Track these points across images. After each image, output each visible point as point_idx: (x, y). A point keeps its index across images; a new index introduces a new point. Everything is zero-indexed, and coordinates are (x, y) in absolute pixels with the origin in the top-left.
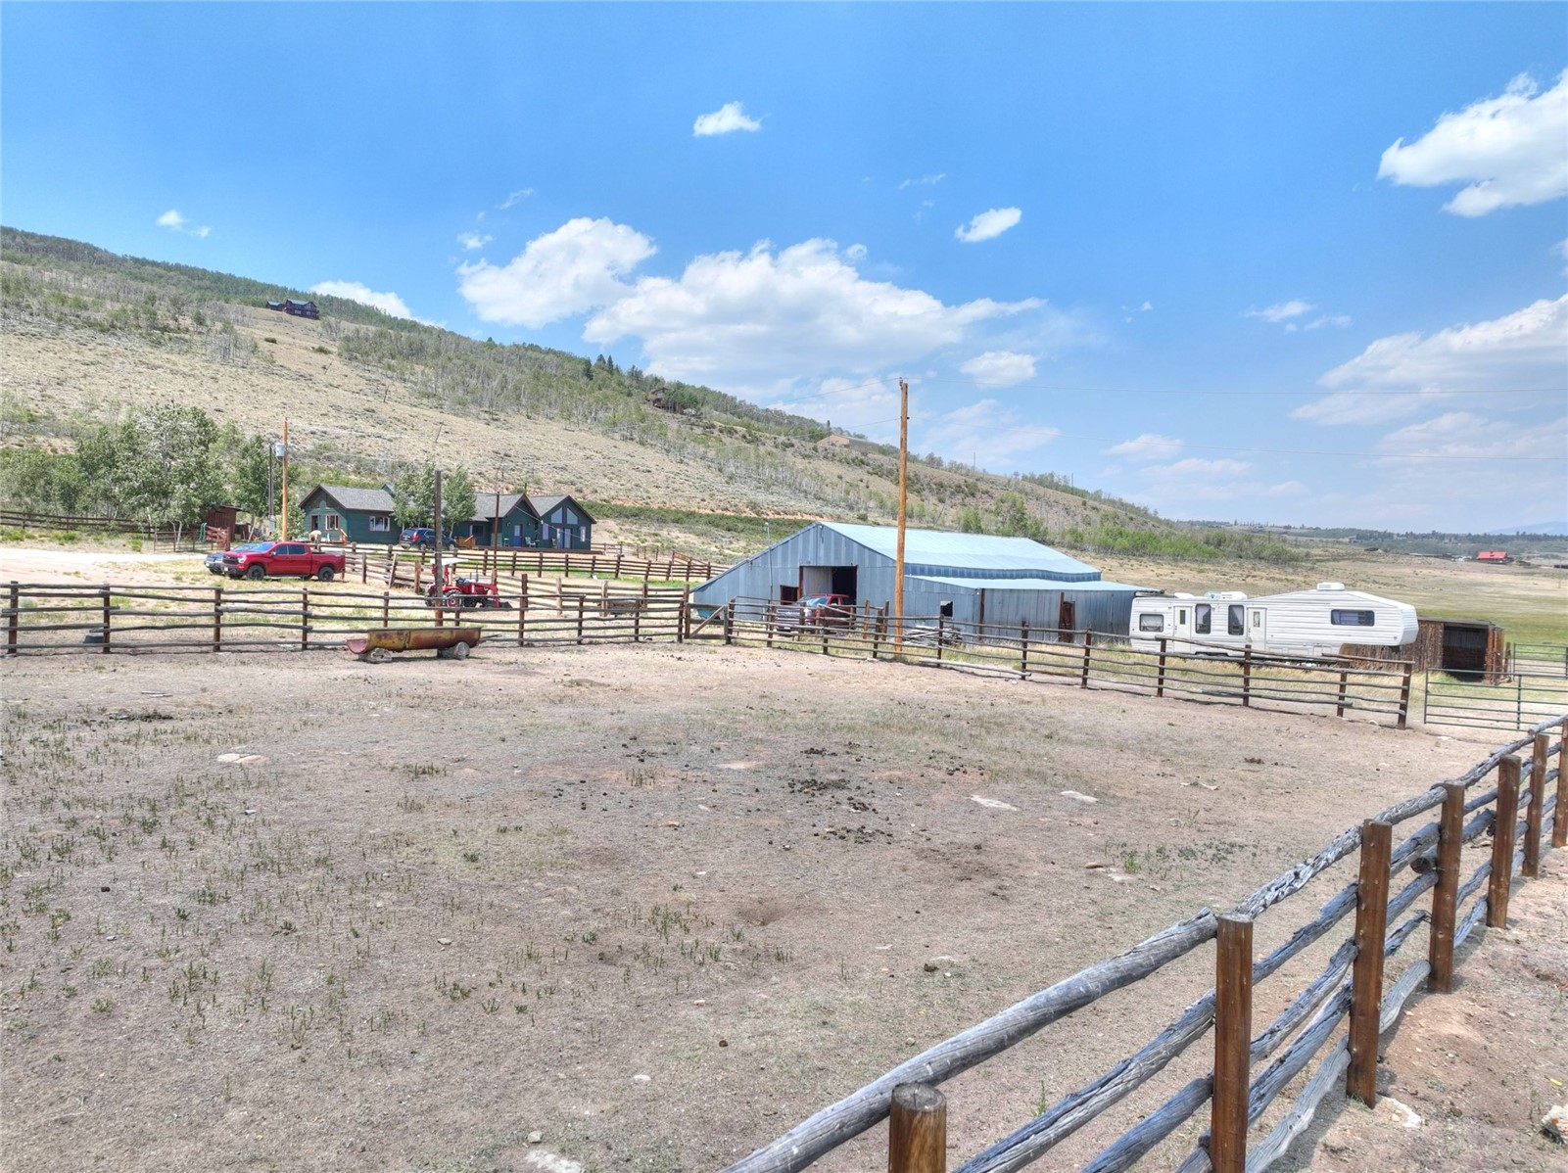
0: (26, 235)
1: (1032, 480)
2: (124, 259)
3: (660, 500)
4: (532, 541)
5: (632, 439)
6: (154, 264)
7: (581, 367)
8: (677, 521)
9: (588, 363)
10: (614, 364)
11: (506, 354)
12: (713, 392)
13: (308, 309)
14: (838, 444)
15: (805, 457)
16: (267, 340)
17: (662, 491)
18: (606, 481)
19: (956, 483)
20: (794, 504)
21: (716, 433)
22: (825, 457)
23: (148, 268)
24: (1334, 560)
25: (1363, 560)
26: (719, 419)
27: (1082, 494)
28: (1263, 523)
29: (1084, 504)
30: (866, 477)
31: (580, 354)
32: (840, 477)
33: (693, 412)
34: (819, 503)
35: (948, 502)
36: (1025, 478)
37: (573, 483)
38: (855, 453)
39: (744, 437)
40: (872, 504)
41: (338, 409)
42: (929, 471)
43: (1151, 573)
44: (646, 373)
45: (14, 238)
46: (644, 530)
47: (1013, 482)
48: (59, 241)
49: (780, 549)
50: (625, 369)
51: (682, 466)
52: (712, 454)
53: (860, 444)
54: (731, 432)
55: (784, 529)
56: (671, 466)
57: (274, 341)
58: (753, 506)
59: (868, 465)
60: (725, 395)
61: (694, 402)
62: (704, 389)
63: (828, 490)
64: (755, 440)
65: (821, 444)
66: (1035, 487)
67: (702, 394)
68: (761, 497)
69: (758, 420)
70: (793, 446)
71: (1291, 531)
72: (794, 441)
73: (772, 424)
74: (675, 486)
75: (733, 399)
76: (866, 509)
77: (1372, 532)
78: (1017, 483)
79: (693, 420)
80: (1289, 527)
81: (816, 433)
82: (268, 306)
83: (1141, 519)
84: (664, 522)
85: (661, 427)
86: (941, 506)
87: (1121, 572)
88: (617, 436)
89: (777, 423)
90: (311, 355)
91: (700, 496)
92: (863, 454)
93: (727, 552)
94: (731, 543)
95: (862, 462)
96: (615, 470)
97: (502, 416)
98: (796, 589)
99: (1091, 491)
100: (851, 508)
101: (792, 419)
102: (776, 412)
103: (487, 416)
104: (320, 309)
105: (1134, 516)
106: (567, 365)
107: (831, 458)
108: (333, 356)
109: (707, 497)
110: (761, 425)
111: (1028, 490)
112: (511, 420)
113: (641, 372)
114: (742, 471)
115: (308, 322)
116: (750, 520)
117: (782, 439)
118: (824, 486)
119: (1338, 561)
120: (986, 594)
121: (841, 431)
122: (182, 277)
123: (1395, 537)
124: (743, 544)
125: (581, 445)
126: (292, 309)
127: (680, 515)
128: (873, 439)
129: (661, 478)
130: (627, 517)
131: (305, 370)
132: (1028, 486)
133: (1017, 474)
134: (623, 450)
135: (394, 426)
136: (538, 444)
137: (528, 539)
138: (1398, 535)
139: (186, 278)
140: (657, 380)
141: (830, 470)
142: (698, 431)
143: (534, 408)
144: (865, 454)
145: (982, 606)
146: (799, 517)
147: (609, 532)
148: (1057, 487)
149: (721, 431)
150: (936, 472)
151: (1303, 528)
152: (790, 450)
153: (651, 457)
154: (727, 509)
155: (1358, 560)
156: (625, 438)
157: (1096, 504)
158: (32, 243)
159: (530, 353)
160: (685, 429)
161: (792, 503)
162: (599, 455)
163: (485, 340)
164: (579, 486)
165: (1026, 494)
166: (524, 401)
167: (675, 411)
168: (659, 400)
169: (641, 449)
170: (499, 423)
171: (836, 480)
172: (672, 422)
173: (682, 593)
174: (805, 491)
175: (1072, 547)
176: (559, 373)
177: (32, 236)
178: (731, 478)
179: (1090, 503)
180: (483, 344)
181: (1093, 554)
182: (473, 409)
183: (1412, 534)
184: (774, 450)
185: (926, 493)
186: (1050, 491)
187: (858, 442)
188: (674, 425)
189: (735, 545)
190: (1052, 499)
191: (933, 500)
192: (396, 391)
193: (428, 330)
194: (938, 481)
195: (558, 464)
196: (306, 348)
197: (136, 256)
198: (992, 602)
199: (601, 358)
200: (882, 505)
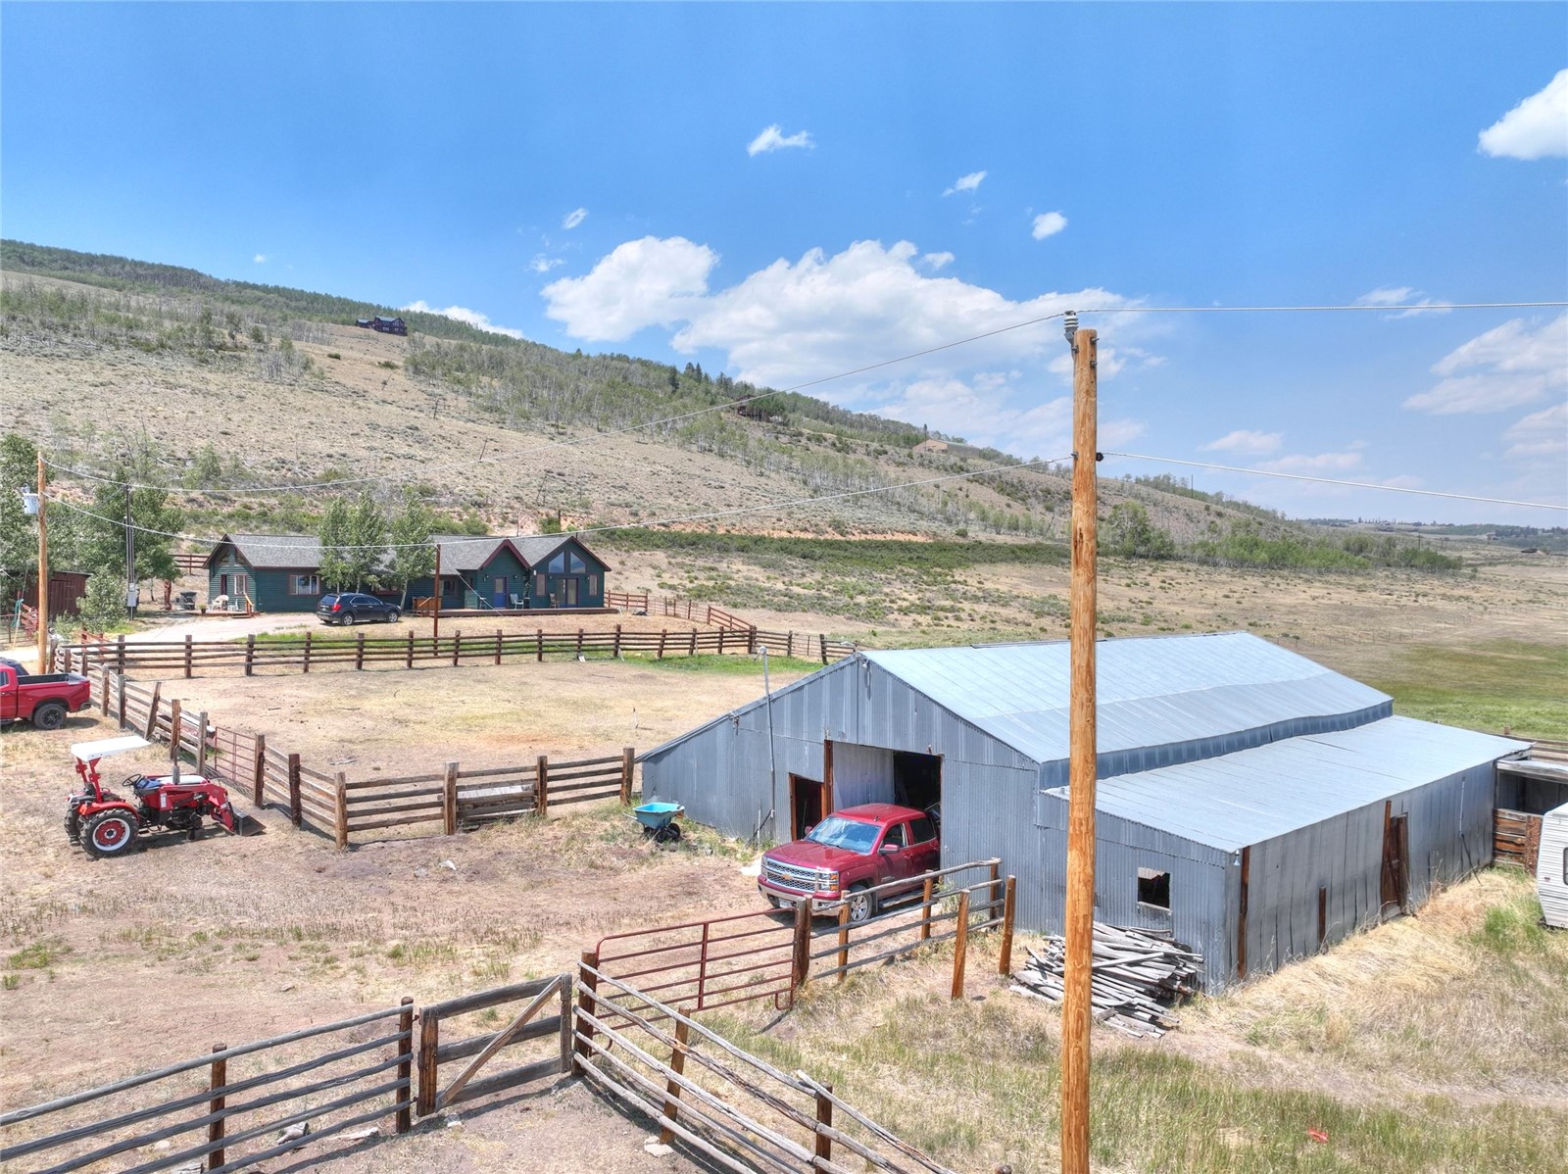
0: (136, 264)
1: (1146, 483)
2: (227, 284)
3: (728, 522)
4: (520, 598)
5: (711, 451)
6: (255, 287)
7: (666, 376)
8: (742, 549)
9: (674, 371)
10: (703, 372)
11: (590, 364)
12: (805, 398)
13: (395, 326)
14: (935, 450)
15: (899, 464)
16: (330, 356)
17: (734, 510)
18: (670, 501)
19: (1065, 489)
20: (885, 520)
21: (804, 441)
22: (921, 464)
23: (249, 292)
24: (1490, 564)
25: (1524, 564)
26: (807, 426)
27: (1203, 497)
28: (1390, 520)
29: (1207, 508)
30: (965, 485)
31: (668, 363)
32: (937, 486)
33: (780, 419)
34: (913, 516)
35: (1056, 509)
36: (1138, 481)
37: (628, 505)
38: (953, 459)
39: (834, 445)
40: (972, 515)
41: (374, 427)
42: (1033, 476)
43: (1303, 595)
44: (736, 381)
45: (123, 267)
46: (700, 563)
47: (1127, 487)
48: (166, 268)
49: (788, 699)
50: (714, 376)
51: (763, 480)
52: (796, 464)
53: (959, 449)
54: (820, 440)
55: (870, 553)
56: (750, 480)
57: (337, 357)
58: (837, 526)
59: (967, 471)
60: (817, 401)
61: (780, 409)
62: (795, 395)
63: (924, 501)
64: (845, 449)
65: (918, 450)
66: (1152, 491)
67: (792, 401)
68: (847, 514)
69: (851, 426)
70: (886, 453)
71: (1422, 528)
72: (887, 447)
73: (865, 430)
74: (749, 503)
75: (826, 404)
76: (966, 522)
77: (1513, 528)
78: (1131, 487)
79: (780, 428)
80: (1419, 524)
81: (912, 436)
82: (357, 324)
83: (1271, 524)
84: (727, 550)
85: (742, 437)
86: (1049, 516)
87: (1268, 594)
88: (694, 448)
89: (872, 429)
90: (375, 370)
91: (776, 514)
92: (962, 459)
93: (796, 590)
94: (803, 575)
95: (961, 468)
96: (682, 487)
97: (569, 430)
98: (819, 785)
99: (1211, 492)
100: (949, 522)
101: (887, 424)
102: (871, 417)
103: (553, 430)
104: (409, 326)
105: (1262, 520)
106: (653, 374)
107: (926, 463)
108: (399, 371)
109: (783, 516)
110: (854, 431)
111: (1144, 495)
112: (577, 433)
113: (730, 379)
114: (829, 483)
115: (395, 339)
116: (830, 544)
117: (875, 445)
118: (919, 497)
119: (1495, 565)
120: (1253, 857)
121: (938, 436)
122: (280, 299)
123: (1540, 533)
124: (818, 576)
125: (651, 459)
126: (380, 326)
127: (746, 542)
128: (971, 443)
129: (734, 494)
130: (682, 547)
131: (362, 386)
132: (1144, 491)
133: (1128, 477)
134: (698, 462)
135: (435, 445)
136: (600, 459)
137: (514, 598)
138: (1543, 530)
139: (284, 299)
140: (746, 387)
141: (925, 479)
142: (784, 439)
143: (606, 420)
144: (964, 460)
145: (1244, 886)
146: (889, 537)
147: (654, 568)
148: (1174, 490)
149: (809, 439)
150: (1042, 478)
151: (1434, 524)
152: (883, 458)
153: (729, 471)
154: (806, 530)
155: (1517, 563)
156: (703, 450)
157: (1220, 508)
158: (140, 271)
159: (615, 363)
160: (769, 439)
161: (883, 518)
162: (669, 470)
163: (574, 351)
164: (635, 508)
165: (1143, 499)
166: (595, 411)
167: (760, 419)
168: (742, 408)
169: (719, 461)
170: (564, 438)
171: (932, 490)
172: (756, 432)
173: (619, 764)
174: (898, 503)
175: (1203, 562)
176: (644, 383)
177: (141, 264)
178: (815, 492)
179: (1214, 507)
180: (569, 355)
181: (1229, 570)
182: (539, 422)
183: (1559, 529)
184: (866, 458)
185: (1032, 500)
186: (1168, 496)
187: (957, 447)
188: (759, 434)
189: (808, 580)
190: (1171, 504)
191: (1040, 508)
192: (456, 406)
193: (516, 343)
194: (1044, 487)
195: (618, 483)
196: (372, 364)
197: (238, 280)
198: (1263, 871)
199: (690, 366)
200: (984, 517)
